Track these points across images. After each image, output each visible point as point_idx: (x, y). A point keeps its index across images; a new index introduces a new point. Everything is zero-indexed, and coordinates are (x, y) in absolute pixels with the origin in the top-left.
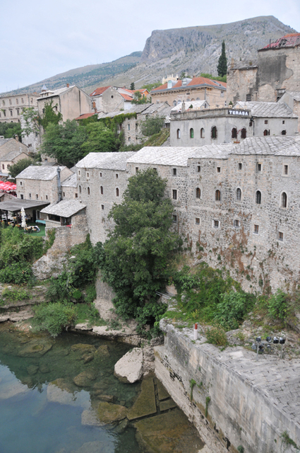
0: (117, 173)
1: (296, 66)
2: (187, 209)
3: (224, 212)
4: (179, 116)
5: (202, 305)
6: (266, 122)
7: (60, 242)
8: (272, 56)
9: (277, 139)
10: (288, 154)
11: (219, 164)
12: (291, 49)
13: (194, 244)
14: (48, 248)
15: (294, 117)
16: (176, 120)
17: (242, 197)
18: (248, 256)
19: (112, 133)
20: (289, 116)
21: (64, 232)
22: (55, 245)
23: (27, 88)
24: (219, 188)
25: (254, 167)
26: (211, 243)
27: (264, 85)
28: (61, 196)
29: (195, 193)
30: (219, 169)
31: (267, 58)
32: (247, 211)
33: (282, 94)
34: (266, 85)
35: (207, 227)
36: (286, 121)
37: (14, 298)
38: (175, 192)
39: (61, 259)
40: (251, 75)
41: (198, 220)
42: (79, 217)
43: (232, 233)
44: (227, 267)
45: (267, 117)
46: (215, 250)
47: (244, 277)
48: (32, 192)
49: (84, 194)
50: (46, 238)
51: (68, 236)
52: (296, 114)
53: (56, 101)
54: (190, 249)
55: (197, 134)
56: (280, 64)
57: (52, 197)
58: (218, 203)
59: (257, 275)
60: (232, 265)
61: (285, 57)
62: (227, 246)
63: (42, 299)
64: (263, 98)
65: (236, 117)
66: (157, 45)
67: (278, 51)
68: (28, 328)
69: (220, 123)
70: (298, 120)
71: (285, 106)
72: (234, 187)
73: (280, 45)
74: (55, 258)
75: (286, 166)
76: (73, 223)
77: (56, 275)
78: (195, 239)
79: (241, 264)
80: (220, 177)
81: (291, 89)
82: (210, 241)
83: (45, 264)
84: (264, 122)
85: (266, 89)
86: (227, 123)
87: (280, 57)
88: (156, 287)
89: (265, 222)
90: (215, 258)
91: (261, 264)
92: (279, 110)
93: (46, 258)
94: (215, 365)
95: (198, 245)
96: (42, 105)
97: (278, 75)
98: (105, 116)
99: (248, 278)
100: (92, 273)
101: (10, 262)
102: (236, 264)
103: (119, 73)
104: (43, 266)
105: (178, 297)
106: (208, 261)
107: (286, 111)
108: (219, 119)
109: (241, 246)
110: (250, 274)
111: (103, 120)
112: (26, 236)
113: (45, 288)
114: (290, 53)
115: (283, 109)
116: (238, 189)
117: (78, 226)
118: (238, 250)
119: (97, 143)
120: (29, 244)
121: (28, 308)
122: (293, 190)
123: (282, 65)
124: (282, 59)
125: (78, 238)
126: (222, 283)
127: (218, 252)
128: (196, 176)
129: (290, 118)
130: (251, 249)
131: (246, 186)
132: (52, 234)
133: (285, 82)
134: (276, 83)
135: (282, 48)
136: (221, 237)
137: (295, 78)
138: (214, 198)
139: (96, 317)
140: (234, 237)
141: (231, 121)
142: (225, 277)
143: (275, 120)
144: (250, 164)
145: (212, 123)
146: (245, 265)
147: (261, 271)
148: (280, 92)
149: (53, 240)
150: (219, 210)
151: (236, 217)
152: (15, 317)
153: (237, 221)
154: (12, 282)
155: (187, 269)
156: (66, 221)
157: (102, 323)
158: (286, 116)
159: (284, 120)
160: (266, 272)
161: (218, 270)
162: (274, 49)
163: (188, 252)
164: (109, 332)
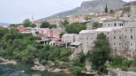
0: (92, 34)
1: (133, 9)
2: (112, 42)
3: (122, 42)
4: (105, 21)
5: (117, 64)
6: (127, 22)
7: (76, 52)
8: (127, 7)
11: (120, 31)
13: (114, 50)
14: (73, 53)
16: (105, 22)
17: (127, 38)
18: (129, 51)
19: (83, 26)
21: (77, 49)
22: (74, 52)
23: (48, 17)
24: (120, 36)
25: (130, 30)
26: (119, 49)
27: (125, 13)
28: (74, 41)
29: (114, 38)
30: (120, 32)
31: (125, 7)
32: (129, 41)
33: (130, 16)
35: (117, 46)
37: (65, 65)
38: (108, 38)
39: (76, 56)
40: (121, 11)
41: (115, 44)
42: (80, 46)
43: (124, 46)
44: (123, 55)
46: (120, 51)
47: (128, 57)
48: (66, 40)
49: (82, 40)
50: (72, 51)
51: (77, 50)
52: (135, 20)
53: (68, 19)
54: (112, 51)
55: (110, 25)
57: (72, 41)
58: (120, 40)
59: (132, 56)
60: (125, 54)
61: (130, 7)
62: (123, 50)
63: (71, 66)
65: (120, 21)
66: (84, 5)
68: (68, 73)
69: (117, 22)
71: (131, 18)
72: (125, 36)
74: (74, 55)
76: (79, 47)
77: (75, 60)
78: (114, 49)
79: (127, 53)
80: (121, 34)
81: (132, 14)
82: (118, 49)
83: (72, 57)
85: (125, 15)
86: (118, 22)
88: (104, 61)
89: (134, 43)
90: (119, 53)
91: (133, 53)
93: (72, 55)
94: (126, 75)
95: (115, 50)
96: (64, 20)
97: (129, 11)
98: (81, 22)
99: (130, 57)
100: (84, 59)
101: (64, 56)
102: (126, 54)
103: (73, 13)
104: (71, 57)
105: (110, 63)
106: (118, 54)
108: (117, 21)
109: (127, 49)
110: (130, 56)
111: (80, 23)
112: (67, 50)
113: (72, 63)
114: (131, 6)
116: (126, 36)
117: (80, 48)
118: (127, 50)
119: (80, 29)
120: (68, 52)
121: (68, 68)
123: (129, 9)
125: (80, 51)
126: (122, 59)
127: (121, 51)
128: (114, 34)
130: (130, 50)
131: (128, 35)
132: (74, 50)
133: (130, 13)
134: (128, 13)
135: (129, 5)
136: (121, 47)
137: (133, 12)
138: (119, 38)
139: (86, 70)
140: (125, 47)
141: (119, 22)
142: (123, 57)
143: (130, 21)
144: (129, 30)
145: (115, 22)
146: (128, 54)
147: (133, 55)
149: (74, 51)
150: (120, 41)
151: (125, 42)
152: (64, 70)
153: (126, 43)
154: (64, 61)
155: (112, 56)
156: (77, 46)
157: (88, 71)
159: (132, 21)
160: (135, 54)
161: (120, 56)
162: (127, 5)
163: (112, 52)
164: (91, 73)
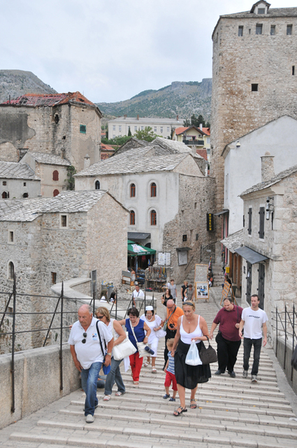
1: (38, 126)
6: (5, 184)
8: (12, 113)
9: (5, 203)
10: (13, 219)
12: (32, 109)
15: (36, 179)
20: (30, 178)
27: (5, 142)
31: (7, 114)
33: (24, 154)
34: (7, 143)
36: (27, 183)
45: (6, 178)
52: (38, 176)
56: (21, 123)
61: (26, 116)
64: (4, 157)
67: (19, 109)
70: (41, 182)
71: (26, 167)
73: (21, 102)
75: (12, 233)
81: (35, 149)
84: (2, 183)
85: (7, 147)
87: (21, 116)
92: (19, 171)
97: (20, 134)
107: (27, 172)
114: (31, 112)
115: (24, 170)
122: (20, 259)
123: (24, 124)
124: (24, 118)
129: (31, 180)
133: (27, 141)
134: (18, 142)
135: (23, 106)
137: (38, 138)
143: (15, 181)
148: (22, 151)
158: (27, 177)
159: (25, 182)
162: (14, 106)
